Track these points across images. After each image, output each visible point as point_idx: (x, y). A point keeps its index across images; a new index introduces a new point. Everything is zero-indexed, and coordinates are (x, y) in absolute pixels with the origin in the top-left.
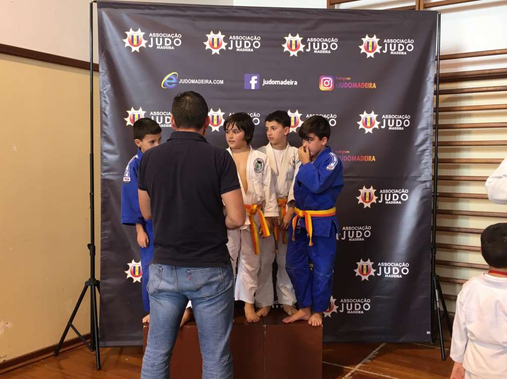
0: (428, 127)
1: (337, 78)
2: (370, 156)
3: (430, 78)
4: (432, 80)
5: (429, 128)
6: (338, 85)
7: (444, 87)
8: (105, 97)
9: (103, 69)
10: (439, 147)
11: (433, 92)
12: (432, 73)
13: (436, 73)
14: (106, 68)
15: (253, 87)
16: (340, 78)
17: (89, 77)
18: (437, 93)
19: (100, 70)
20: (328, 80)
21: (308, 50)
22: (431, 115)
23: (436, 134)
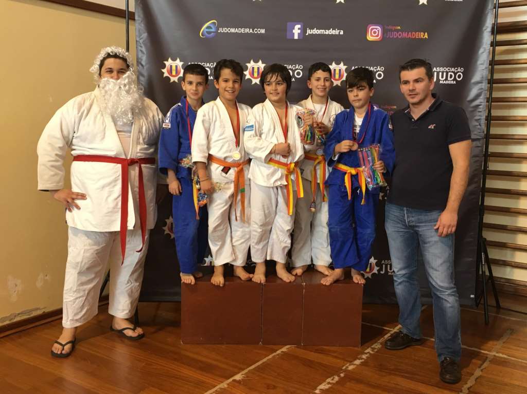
0: (482, 80)
1: (386, 27)
3: (487, 27)
4: (489, 29)
5: (484, 82)
6: (387, 35)
7: (501, 37)
8: (141, 47)
9: (139, 16)
10: (492, 103)
11: (489, 42)
12: (489, 22)
13: (494, 22)
14: (142, 16)
15: (296, 37)
16: (390, 27)
17: (124, 26)
18: (494, 44)
19: (136, 18)
20: (376, 29)
22: (486, 68)
23: (491, 90)
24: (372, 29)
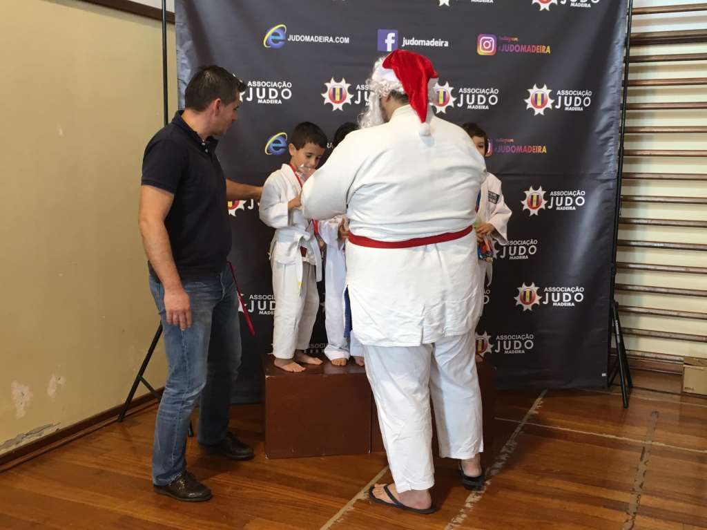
1: (501, 39)
2: (540, 147)
3: (619, 40)
4: (622, 43)
5: (615, 108)
6: (502, 48)
8: (183, 59)
9: (180, 17)
10: (625, 134)
11: (622, 60)
12: (621, 35)
13: (626, 33)
14: (185, 17)
15: (389, 49)
16: (505, 38)
17: (160, 31)
18: (628, 59)
19: (177, 20)
20: (489, 40)
22: (618, 91)
23: (623, 117)
24: (484, 40)
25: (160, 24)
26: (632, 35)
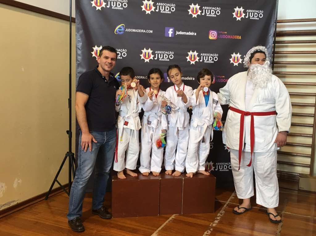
1: (219, 32)
8: (79, 38)
11: (272, 42)
13: (274, 31)
14: (80, 20)
15: (170, 36)
16: (221, 32)
17: (69, 26)
19: (76, 21)
20: (214, 33)
21: (203, 14)
23: (273, 67)
24: (212, 33)
25: (69, 23)
26: (277, 32)
